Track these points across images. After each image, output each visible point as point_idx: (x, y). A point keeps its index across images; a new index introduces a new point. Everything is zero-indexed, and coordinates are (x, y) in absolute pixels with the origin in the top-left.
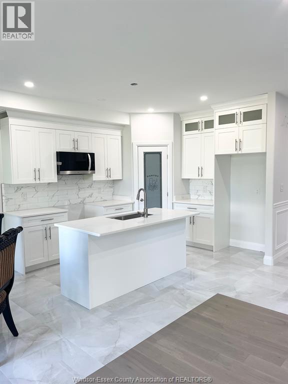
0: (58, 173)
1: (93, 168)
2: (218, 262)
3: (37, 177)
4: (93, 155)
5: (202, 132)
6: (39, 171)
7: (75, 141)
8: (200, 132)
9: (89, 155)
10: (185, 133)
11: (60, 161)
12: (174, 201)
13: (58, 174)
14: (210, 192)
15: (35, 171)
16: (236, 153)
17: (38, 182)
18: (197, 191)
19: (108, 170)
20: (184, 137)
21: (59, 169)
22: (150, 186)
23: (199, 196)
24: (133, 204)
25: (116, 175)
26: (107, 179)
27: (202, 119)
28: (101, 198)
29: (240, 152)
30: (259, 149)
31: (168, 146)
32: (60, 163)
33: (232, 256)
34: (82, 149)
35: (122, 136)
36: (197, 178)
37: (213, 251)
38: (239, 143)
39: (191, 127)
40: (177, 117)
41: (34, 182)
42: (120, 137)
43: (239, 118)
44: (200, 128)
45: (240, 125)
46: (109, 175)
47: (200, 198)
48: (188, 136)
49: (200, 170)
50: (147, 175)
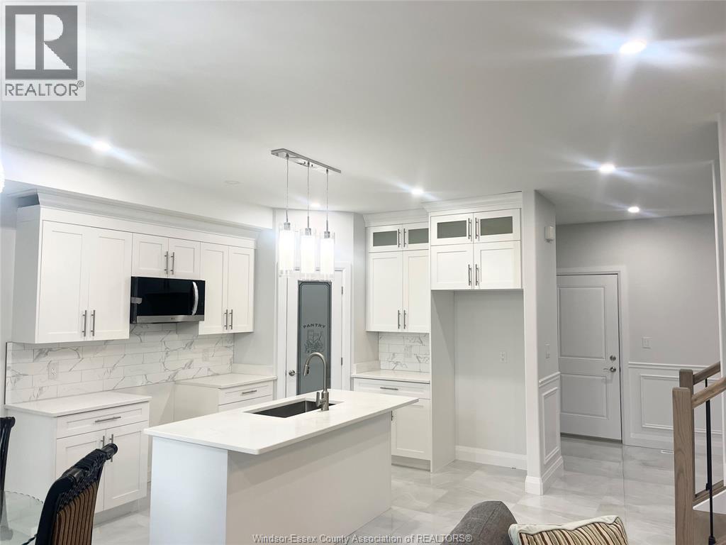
0: (132, 320)
1: (201, 311)
2: (445, 492)
3: (89, 328)
4: (201, 284)
5: (405, 249)
6: (94, 315)
7: (169, 257)
8: (400, 249)
9: (194, 284)
10: (372, 248)
11: (139, 297)
12: (354, 374)
13: (131, 322)
14: (417, 357)
15: (85, 315)
16: (469, 288)
17: (89, 338)
18: (394, 355)
19: (229, 315)
20: (372, 256)
21: (135, 312)
22: (309, 344)
23: (397, 363)
24: (275, 381)
25: (242, 324)
26: (226, 332)
27: (405, 226)
28: (209, 369)
29: (476, 288)
30: (510, 283)
31: (344, 271)
32: (139, 301)
33: (466, 479)
34: (182, 272)
35: (255, 250)
36: (396, 330)
37: (429, 471)
38: (473, 272)
39: (384, 239)
40: (360, 221)
41: (82, 339)
42: (253, 251)
43: (474, 228)
44: (401, 241)
45: (476, 241)
46: (229, 323)
47: (398, 367)
48: (379, 254)
49: (402, 317)
50: (303, 325)
